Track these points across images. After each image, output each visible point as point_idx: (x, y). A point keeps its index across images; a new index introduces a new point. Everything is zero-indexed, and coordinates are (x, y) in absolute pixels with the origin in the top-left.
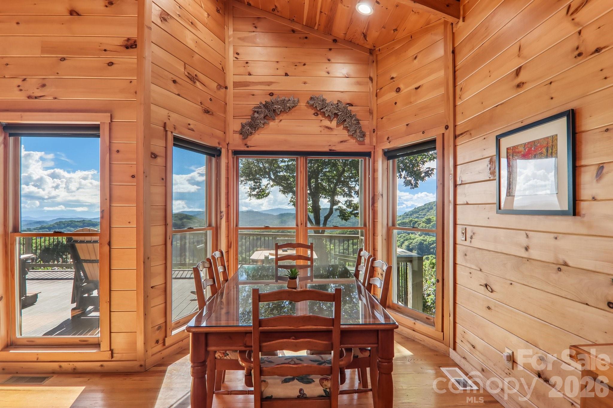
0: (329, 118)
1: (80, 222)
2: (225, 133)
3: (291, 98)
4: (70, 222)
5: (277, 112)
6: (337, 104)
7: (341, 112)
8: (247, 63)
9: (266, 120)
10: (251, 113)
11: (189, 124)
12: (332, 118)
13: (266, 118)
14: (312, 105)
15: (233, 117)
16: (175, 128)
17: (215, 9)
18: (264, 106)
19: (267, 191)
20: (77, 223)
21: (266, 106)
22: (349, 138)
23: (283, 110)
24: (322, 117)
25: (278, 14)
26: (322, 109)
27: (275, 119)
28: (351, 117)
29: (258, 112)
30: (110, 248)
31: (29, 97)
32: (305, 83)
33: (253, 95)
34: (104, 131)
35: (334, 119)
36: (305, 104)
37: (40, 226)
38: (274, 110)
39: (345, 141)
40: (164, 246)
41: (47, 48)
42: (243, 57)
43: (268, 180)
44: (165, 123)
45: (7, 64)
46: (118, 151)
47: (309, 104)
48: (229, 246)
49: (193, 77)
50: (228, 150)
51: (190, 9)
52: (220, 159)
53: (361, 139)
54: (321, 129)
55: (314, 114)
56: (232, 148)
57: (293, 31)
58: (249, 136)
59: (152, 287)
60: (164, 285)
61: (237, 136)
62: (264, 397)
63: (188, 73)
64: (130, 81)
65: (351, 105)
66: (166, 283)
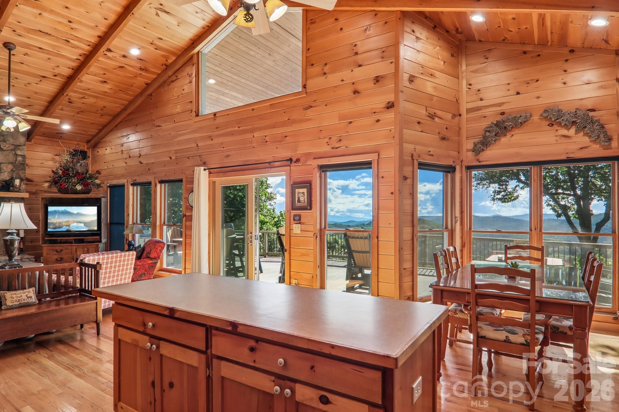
0: (567, 127)
2: (459, 152)
3: (524, 114)
5: (508, 128)
6: (576, 112)
7: (580, 119)
8: (479, 91)
9: (497, 137)
10: (483, 133)
11: (430, 151)
12: (569, 126)
13: (497, 135)
14: (546, 117)
15: (467, 138)
16: (419, 157)
17: (450, 55)
18: (496, 125)
19: (515, 195)
21: (497, 124)
22: (591, 144)
23: (514, 126)
24: (558, 127)
25: (509, 42)
26: (558, 119)
27: (506, 135)
28: (593, 122)
29: (489, 131)
30: (378, 240)
31: (333, 148)
32: (538, 98)
33: (485, 117)
34: (375, 165)
35: (572, 127)
36: (538, 117)
38: (505, 127)
39: (586, 147)
40: (412, 241)
41: (342, 117)
42: (475, 87)
43: (517, 182)
44: (412, 154)
45: (321, 131)
46: (383, 177)
47: (542, 117)
48: (463, 246)
49: (433, 115)
50: (462, 166)
51: (430, 65)
52: (455, 174)
53: (606, 144)
54: (557, 138)
55: (548, 125)
56: (465, 164)
57: (525, 53)
58: (481, 153)
59: (404, 269)
60: (412, 269)
61: (470, 154)
62: (480, 336)
63: (429, 113)
64: (390, 130)
65: (593, 110)
66: (413, 267)
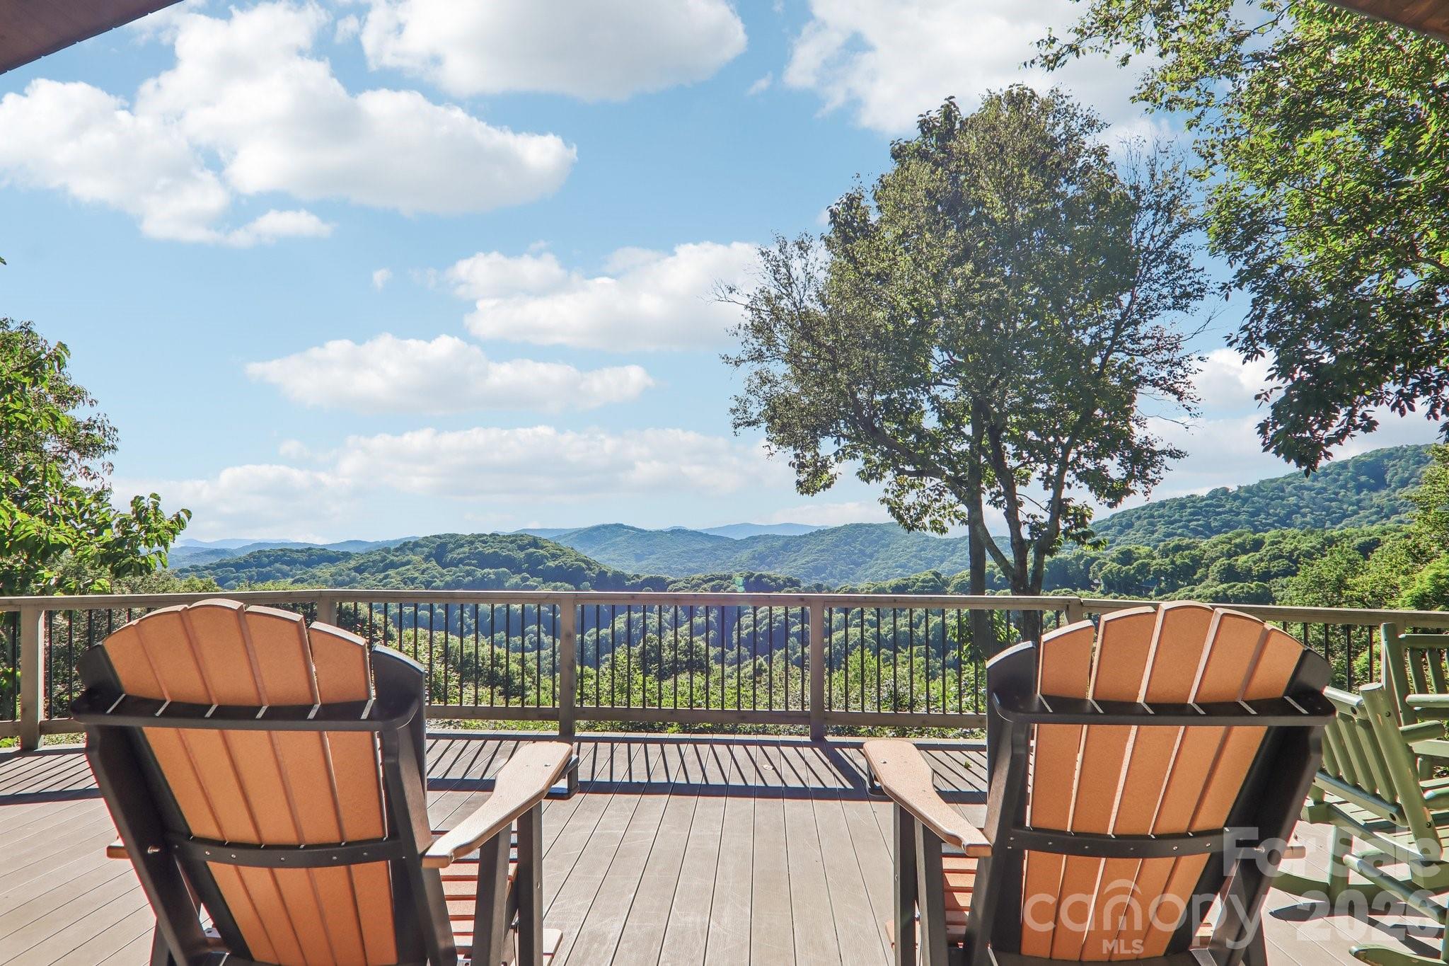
1: (302, 551)
4: (280, 553)
20: (295, 556)
37: (217, 560)
